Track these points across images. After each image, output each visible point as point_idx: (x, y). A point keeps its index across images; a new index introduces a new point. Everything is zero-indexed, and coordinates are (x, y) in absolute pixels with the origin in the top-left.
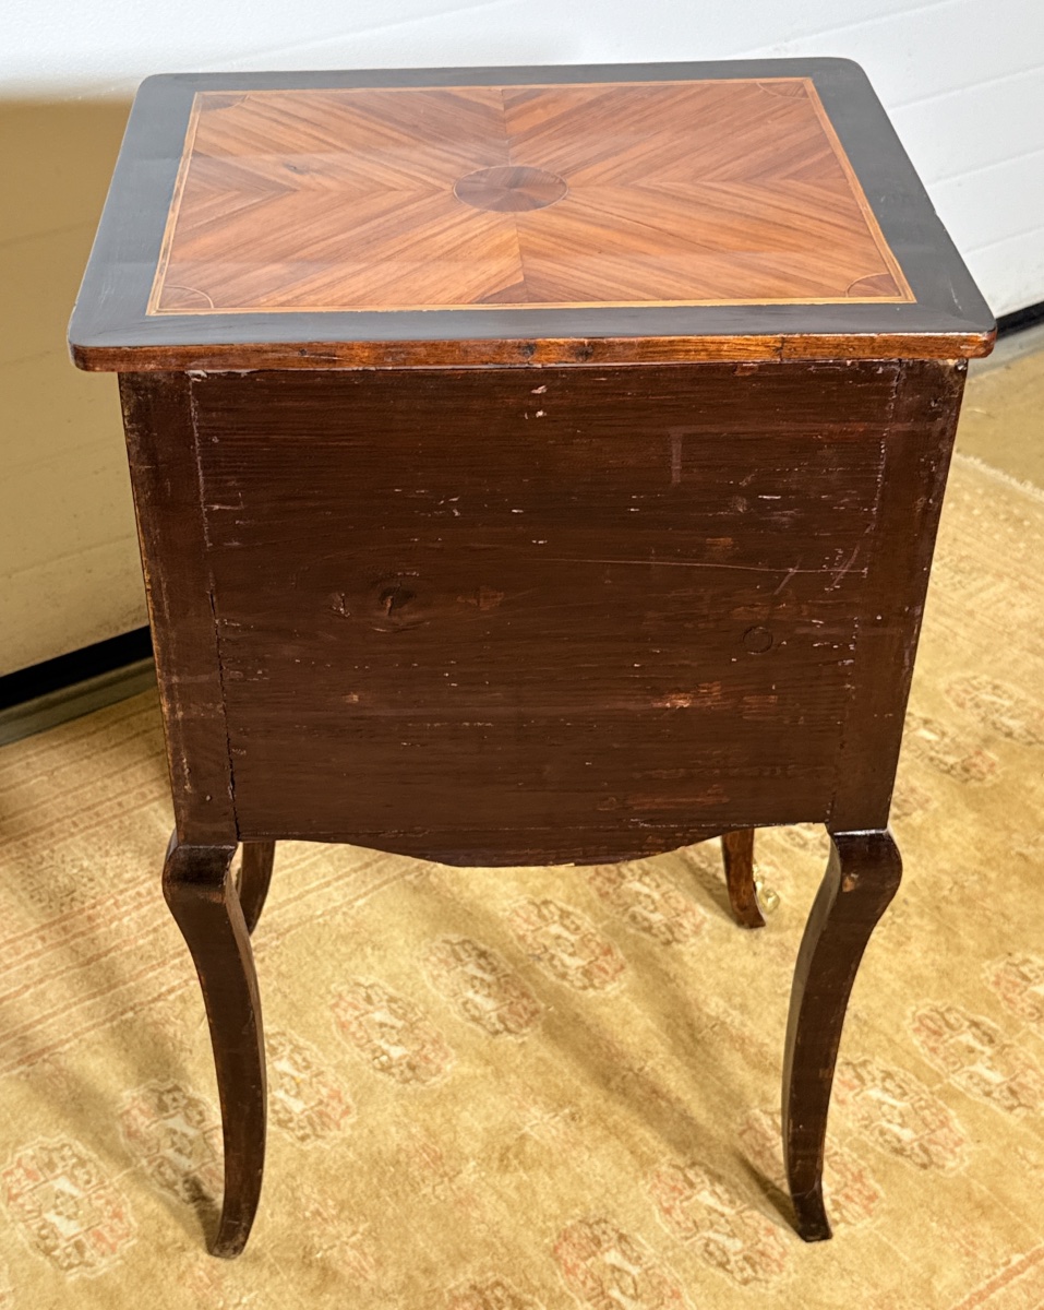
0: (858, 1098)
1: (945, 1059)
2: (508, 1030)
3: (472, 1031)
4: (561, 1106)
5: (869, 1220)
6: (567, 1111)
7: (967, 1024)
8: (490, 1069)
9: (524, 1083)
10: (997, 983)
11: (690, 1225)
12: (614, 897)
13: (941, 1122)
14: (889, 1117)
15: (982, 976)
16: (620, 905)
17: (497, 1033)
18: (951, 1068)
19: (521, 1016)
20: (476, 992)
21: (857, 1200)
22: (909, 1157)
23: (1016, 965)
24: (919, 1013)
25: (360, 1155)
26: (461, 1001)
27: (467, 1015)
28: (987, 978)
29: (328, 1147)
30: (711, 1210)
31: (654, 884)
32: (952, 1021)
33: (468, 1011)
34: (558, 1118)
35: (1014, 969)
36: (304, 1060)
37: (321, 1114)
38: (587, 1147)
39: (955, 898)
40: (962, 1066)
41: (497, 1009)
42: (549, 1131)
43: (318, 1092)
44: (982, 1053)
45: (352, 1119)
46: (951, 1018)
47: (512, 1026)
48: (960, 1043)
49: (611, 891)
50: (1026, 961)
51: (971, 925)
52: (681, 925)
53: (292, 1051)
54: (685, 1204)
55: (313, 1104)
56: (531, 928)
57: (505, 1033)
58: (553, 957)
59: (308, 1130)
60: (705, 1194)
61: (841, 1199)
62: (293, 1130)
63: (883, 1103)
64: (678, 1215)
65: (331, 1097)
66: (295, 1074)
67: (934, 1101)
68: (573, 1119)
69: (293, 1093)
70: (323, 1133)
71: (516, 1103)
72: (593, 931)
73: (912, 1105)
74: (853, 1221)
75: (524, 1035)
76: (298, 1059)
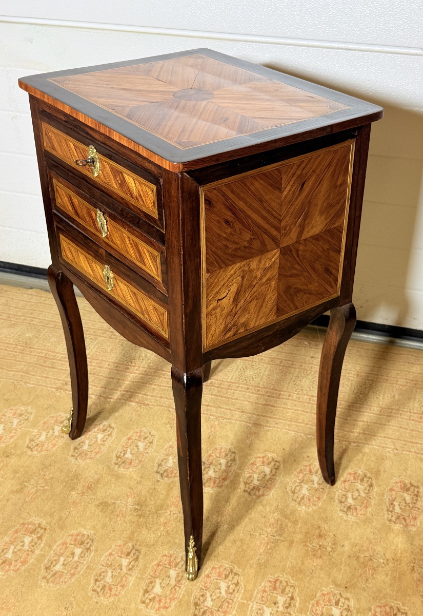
0: (215, 580)
1: (262, 597)
2: (162, 475)
3: (154, 466)
4: (138, 504)
5: (154, 612)
6: (137, 507)
7: (290, 595)
8: (139, 479)
9: (141, 491)
10: (323, 595)
11: (110, 563)
12: (256, 467)
13: (226, 611)
14: (213, 594)
15: (324, 588)
16: (253, 471)
17: (157, 472)
18: (259, 601)
19: (172, 474)
20: (173, 459)
21: (161, 604)
22: (196, 609)
23: (342, 596)
24: (280, 578)
25: (76, 471)
26: (165, 457)
27: (160, 462)
28: (323, 590)
29: (73, 463)
30: (120, 566)
31: (273, 473)
32: (287, 590)
33: (162, 461)
34: (131, 507)
35: (339, 597)
36: (106, 439)
37: (86, 455)
38: (124, 521)
39: (362, 560)
40: (263, 604)
41: (170, 467)
42: (123, 508)
43: (95, 449)
44: (278, 607)
45: (89, 461)
46: (287, 589)
47: (165, 474)
48: (276, 598)
49: (258, 465)
50: (348, 599)
51: (350, 572)
52: (259, 490)
53: (108, 434)
54: (117, 557)
55: (89, 450)
56: (218, 456)
57: (160, 475)
58: (209, 467)
59: (76, 455)
60: (128, 561)
61: (157, 599)
62: (75, 452)
63: (220, 589)
64: (111, 558)
65: (95, 452)
66: (99, 440)
67: (235, 605)
68: (135, 510)
69: (90, 444)
70: (78, 458)
71: (129, 494)
72: (232, 471)
73: (227, 598)
74: (149, 607)
75: (162, 479)
76: (106, 437)
